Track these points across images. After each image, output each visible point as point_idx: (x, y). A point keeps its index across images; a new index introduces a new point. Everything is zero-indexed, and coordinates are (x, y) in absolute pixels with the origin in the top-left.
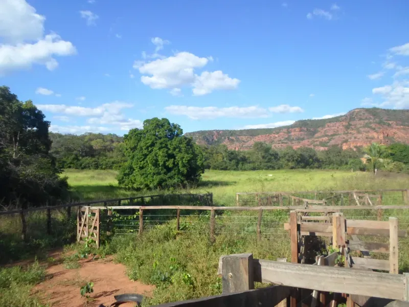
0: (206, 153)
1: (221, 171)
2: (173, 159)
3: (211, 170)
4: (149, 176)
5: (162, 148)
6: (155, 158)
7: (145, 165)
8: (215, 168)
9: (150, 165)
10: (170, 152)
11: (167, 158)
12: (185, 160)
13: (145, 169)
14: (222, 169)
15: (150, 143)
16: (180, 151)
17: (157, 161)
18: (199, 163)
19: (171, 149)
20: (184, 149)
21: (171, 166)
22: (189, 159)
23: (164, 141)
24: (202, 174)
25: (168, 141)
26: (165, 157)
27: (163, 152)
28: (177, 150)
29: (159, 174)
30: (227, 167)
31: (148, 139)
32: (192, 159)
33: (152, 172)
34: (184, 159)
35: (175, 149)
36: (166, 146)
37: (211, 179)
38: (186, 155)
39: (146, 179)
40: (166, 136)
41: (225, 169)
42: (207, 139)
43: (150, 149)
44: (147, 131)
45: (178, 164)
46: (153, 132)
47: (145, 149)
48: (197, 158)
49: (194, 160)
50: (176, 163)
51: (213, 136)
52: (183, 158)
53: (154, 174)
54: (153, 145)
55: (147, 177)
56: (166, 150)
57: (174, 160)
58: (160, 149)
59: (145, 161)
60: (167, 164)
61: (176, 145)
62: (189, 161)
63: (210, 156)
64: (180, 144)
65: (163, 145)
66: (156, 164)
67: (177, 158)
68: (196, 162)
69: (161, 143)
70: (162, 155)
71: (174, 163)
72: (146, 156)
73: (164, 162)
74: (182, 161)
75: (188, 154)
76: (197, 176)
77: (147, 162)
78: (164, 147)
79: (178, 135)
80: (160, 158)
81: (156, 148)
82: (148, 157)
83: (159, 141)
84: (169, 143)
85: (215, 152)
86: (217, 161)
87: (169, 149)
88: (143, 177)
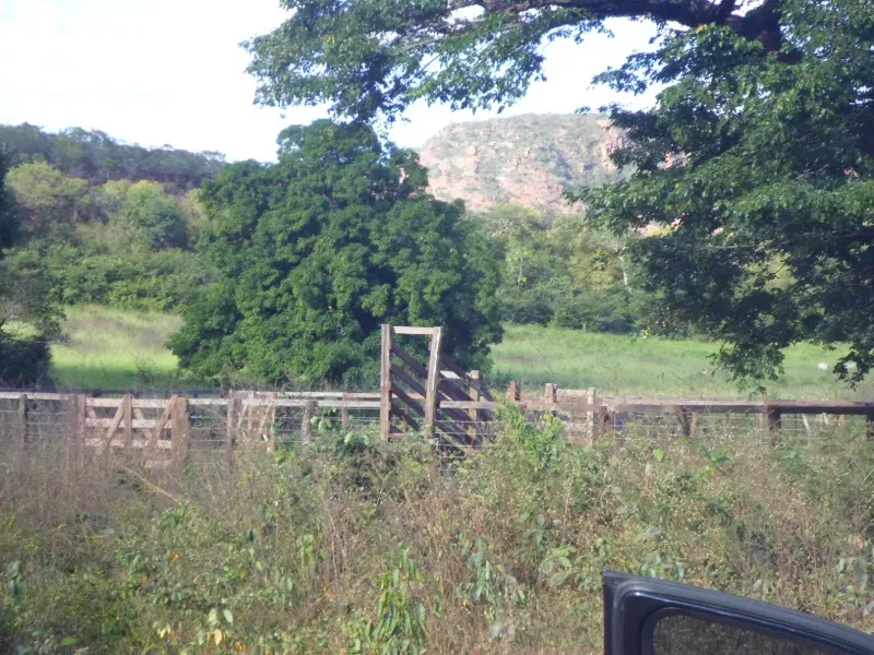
0: (537, 247)
1: (599, 336)
2: (385, 286)
3: (551, 330)
4: (295, 342)
5: (347, 240)
6: (319, 279)
7: (283, 300)
8: (574, 320)
9: (300, 302)
10: (376, 259)
11: (364, 282)
12: (433, 293)
13: (281, 318)
14: (606, 328)
15: (301, 223)
16: (414, 258)
17: (326, 288)
18: (482, 304)
19: (382, 247)
20: (428, 249)
21: (378, 310)
22: (445, 287)
23: (357, 216)
24: (492, 346)
25: (372, 216)
26: (360, 276)
27: (350, 259)
28: (405, 253)
29: (332, 336)
30: (629, 320)
31: (295, 206)
32: (457, 288)
33: (310, 327)
34: (427, 290)
35: (393, 249)
36: (363, 237)
37: (556, 367)
38: (436, 275)
39: (284, 352)
40: (367, 198)
41: (624, 327)
42: (562, 162)
43: (301, 243)
44: (293, 175)
45: (404, 305)
46: (313, 179)
47: (284, 243)
48: (474, 286)
49: (464, 291)
50: (397, 302)
51: (592, 144)
52: (425, 283)
53: (315, 337)
54: (313, 228)
55: (288, 345)
56: (361, 250)
57: (390, 291)
58: (340, 244)
59: (282, 288)
60: (365, 301)
61: (398, 233)
62: (444, 294)
63: (552, 262)
64: (415, 230)
65: (353, 232)
66: (321, 301)
67: (401, 281)
68: (471, 301)
69: (344, 225)
70: (346, 266)
71: (390, 300)
72: (285, 268)
73: (355, 296)
74: (421, 294)
75: (444, 268)
76: (474, 350)
77: (290, 291)
78: (355, 240)
79: (407, 188)
80: (337, 282)
81: (324, 242)
82: (295, 272)
83: (336, 216)
84: (373, 225)
85: (578, 241)
86: (588, 285)
87: (375, 249)
88: (272, 346)
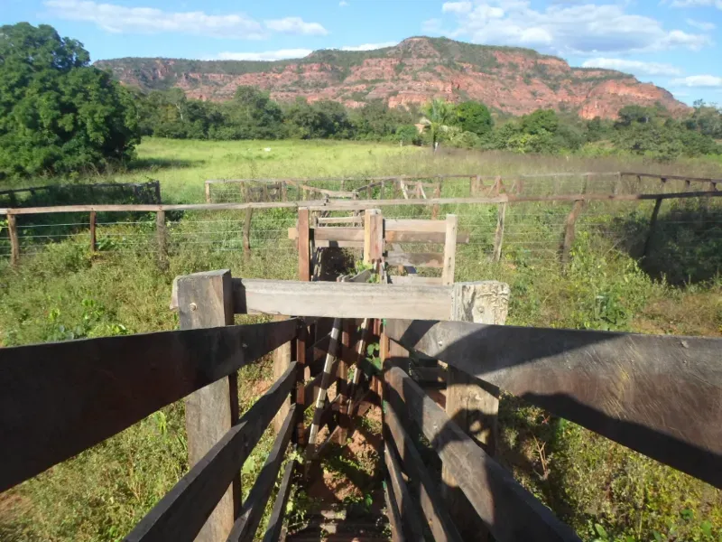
0: (143, 104)
1: (174, 140)
2: (71, 115)
3: (153, 139)
4: (21, 148)
5: (45, 89)
6: (31, 111)
7: (11, 124)
8: (162, 134)
9: (21, 125)
10: (64, 99)
11: (59, 112)
12: (100, 117)
13: (10, 134)
14: (177, 137)
15: (16, 79)
16: (86, 98)
17: (36, 116)
18: (128, 123)
19: (66, 92)
20: (94, 93)
21: (68, 128)
22: (106, 114)
23: (49, 75)
24: (136, 146)
25: (59, 75)
26: (55, 109)
27: (48, 99)
28: (80, 95)
29: (44, 144)
30: (186, 133)
31: (11, 70)
32: (114, 114)
33: (29, 139)
34: (96, 115)
35: (74, 93)
36: (55, 87)
37: (154, 156)
38: (100, 107)
39: (15, 154)
40: (53, 65)
41: (183, 136)
42: (144, 76)
43: (17, 91)
44: (7, 53)
45: (84, 125)
46: (20, 55)
47: (7, 91)
48: (123, 113)
49: (117, 117)
50: (79, 123)
51: (154, 69)
52: (95, 112)
53: (33, 145)
54: (23, 82)
55: (16, 150)
56: (54, 94)
57: (74, 117)
58: (40, 92)
59: (9, 117)
60: (60, 123)
61: (76, 84)
62: (107, 119)
63: (151, 110)
64: (84, 83)
65: (48, 84)
66: (34, 124)
67: (80, 111)
68: (122, 121)
69: (43, 80)
70: (46, 104)
71: (75, 122)
72: (9, 105)
73: (54, 120)
74: (93, 119)
75: (104, 104)
76: (126, 149)
77: (13, 119)
78: (50, 89)
79: (78, 64)
80: (41, 112)
81: (31, 91)
82: (15, 108)
83: (37, 75)
84: (60, 80)
85: (160, 101)
86: (167, 119)
87: (62, 93)
88: (7, 151)
